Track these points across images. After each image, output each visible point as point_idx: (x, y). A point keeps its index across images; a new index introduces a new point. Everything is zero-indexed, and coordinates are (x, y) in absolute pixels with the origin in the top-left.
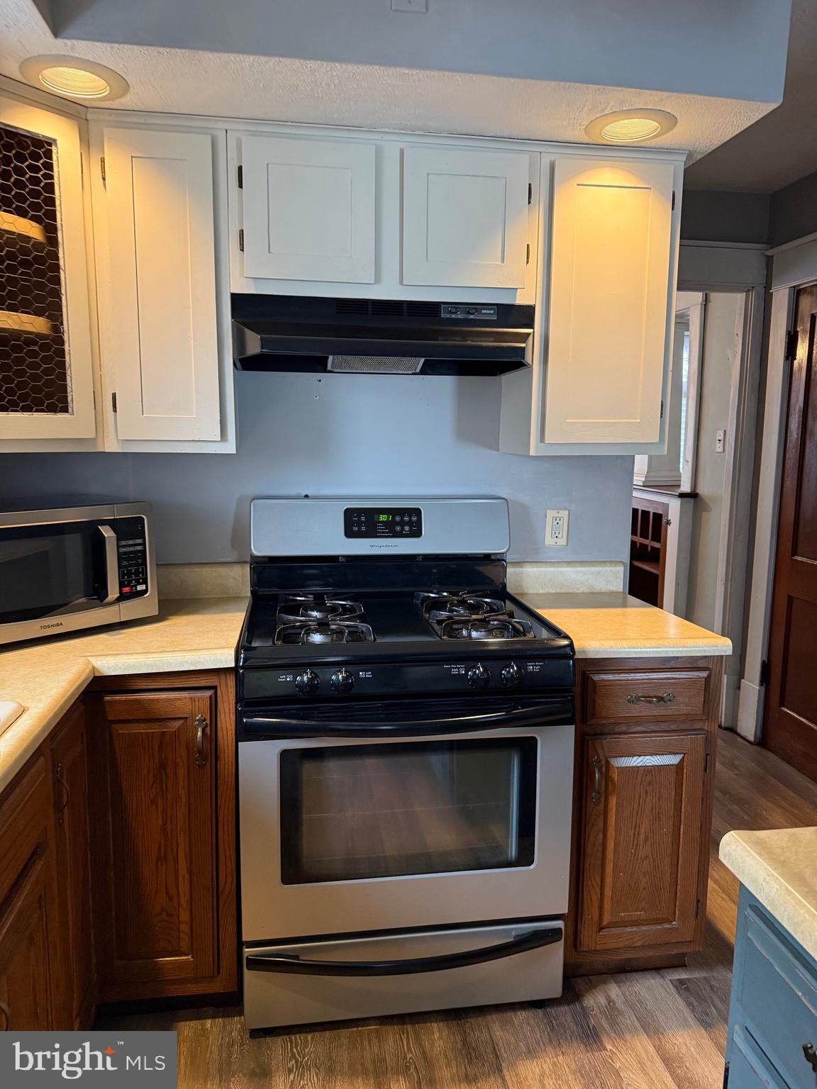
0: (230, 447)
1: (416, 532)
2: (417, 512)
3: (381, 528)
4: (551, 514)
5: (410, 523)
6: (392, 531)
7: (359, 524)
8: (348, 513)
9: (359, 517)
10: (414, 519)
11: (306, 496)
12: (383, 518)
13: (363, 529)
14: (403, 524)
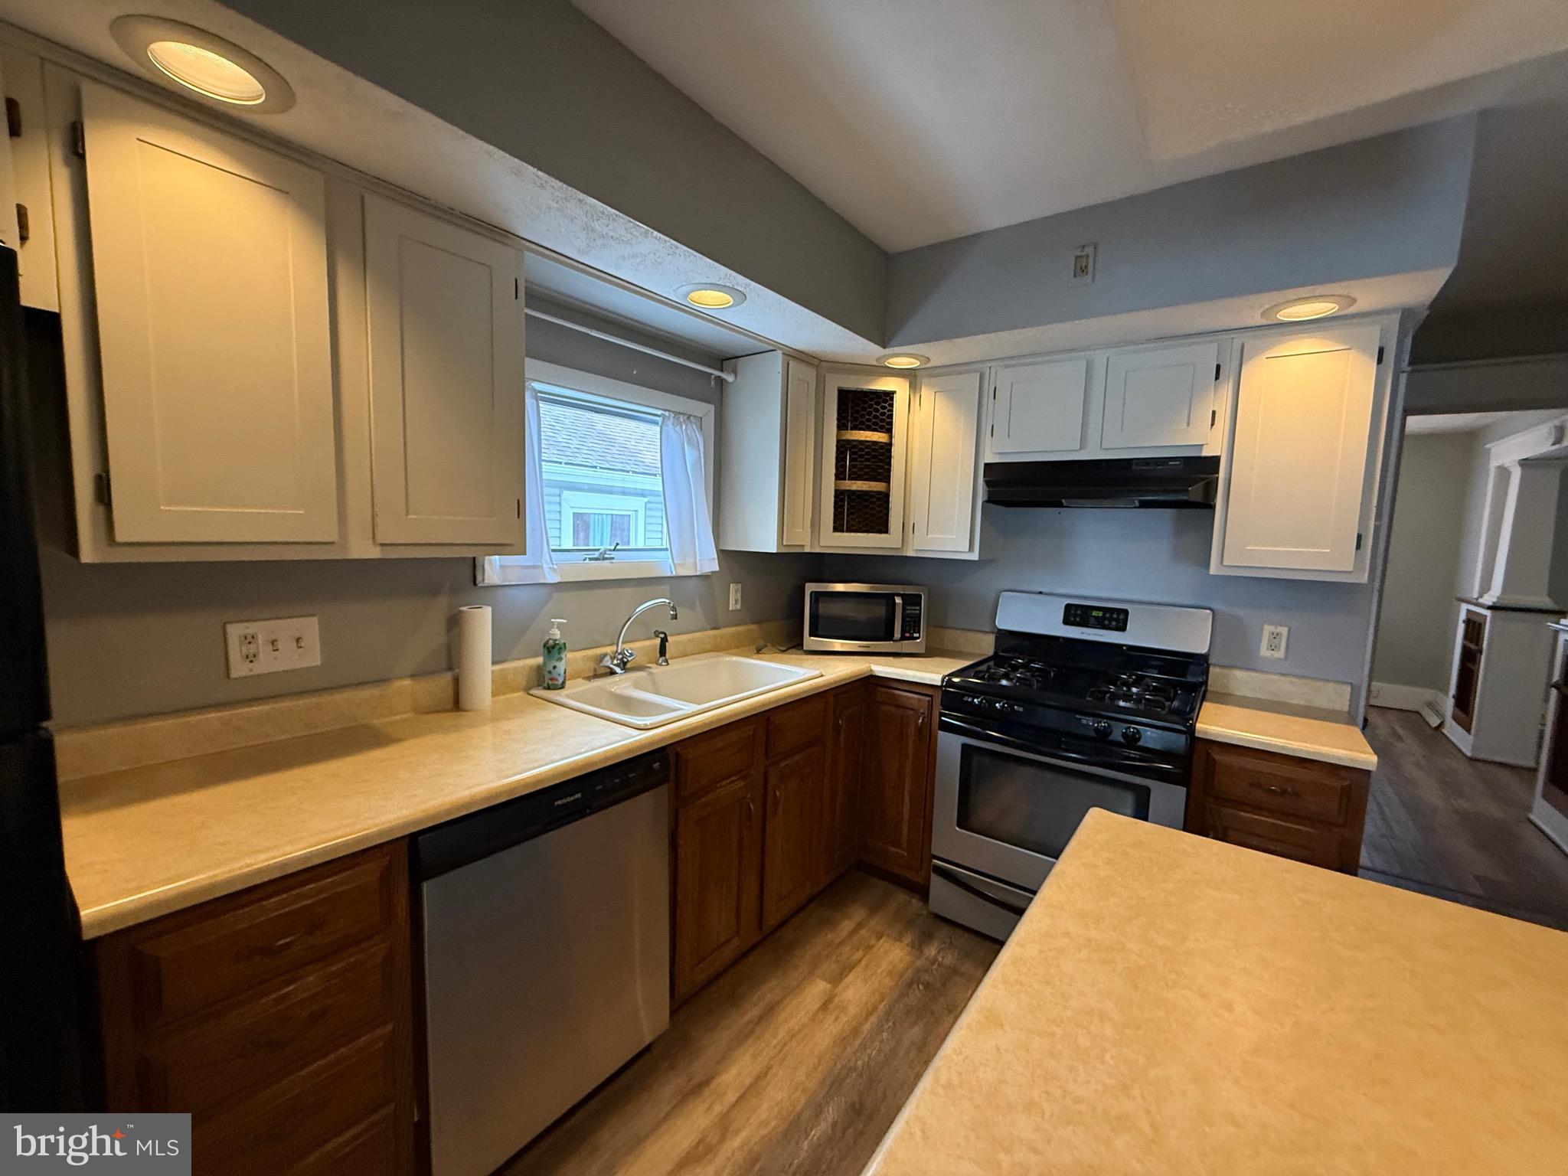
0: (975, 556)
1: (1122, 628)
2: (1126, 612)
3: (1092, 621)
4: (1268, 629)
5: (1117, 620)
6: (1101, 624)
7: (1075, 616)
8: (1068, 607)
9: (1076, 611)
10: (1122, 617)
11: (1041, 593)
12: (1094, 613)
13: (1078, 619)
14: (1111, 619)
